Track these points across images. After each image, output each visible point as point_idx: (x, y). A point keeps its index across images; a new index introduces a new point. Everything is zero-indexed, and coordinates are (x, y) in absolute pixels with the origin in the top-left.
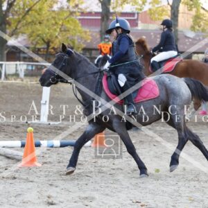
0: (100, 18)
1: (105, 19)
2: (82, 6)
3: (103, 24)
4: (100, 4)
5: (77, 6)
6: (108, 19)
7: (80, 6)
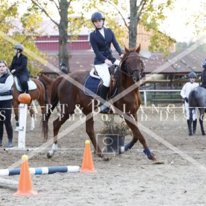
0: (58, 41)
1: (63, 43)
2: (38, 31)
3: (61, 47)
4: (57, 28)
5: (32, 30)
6: (66, 42)
7: (35, 31)
